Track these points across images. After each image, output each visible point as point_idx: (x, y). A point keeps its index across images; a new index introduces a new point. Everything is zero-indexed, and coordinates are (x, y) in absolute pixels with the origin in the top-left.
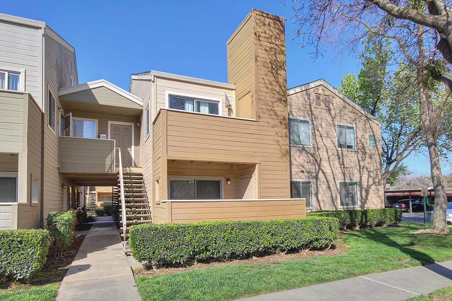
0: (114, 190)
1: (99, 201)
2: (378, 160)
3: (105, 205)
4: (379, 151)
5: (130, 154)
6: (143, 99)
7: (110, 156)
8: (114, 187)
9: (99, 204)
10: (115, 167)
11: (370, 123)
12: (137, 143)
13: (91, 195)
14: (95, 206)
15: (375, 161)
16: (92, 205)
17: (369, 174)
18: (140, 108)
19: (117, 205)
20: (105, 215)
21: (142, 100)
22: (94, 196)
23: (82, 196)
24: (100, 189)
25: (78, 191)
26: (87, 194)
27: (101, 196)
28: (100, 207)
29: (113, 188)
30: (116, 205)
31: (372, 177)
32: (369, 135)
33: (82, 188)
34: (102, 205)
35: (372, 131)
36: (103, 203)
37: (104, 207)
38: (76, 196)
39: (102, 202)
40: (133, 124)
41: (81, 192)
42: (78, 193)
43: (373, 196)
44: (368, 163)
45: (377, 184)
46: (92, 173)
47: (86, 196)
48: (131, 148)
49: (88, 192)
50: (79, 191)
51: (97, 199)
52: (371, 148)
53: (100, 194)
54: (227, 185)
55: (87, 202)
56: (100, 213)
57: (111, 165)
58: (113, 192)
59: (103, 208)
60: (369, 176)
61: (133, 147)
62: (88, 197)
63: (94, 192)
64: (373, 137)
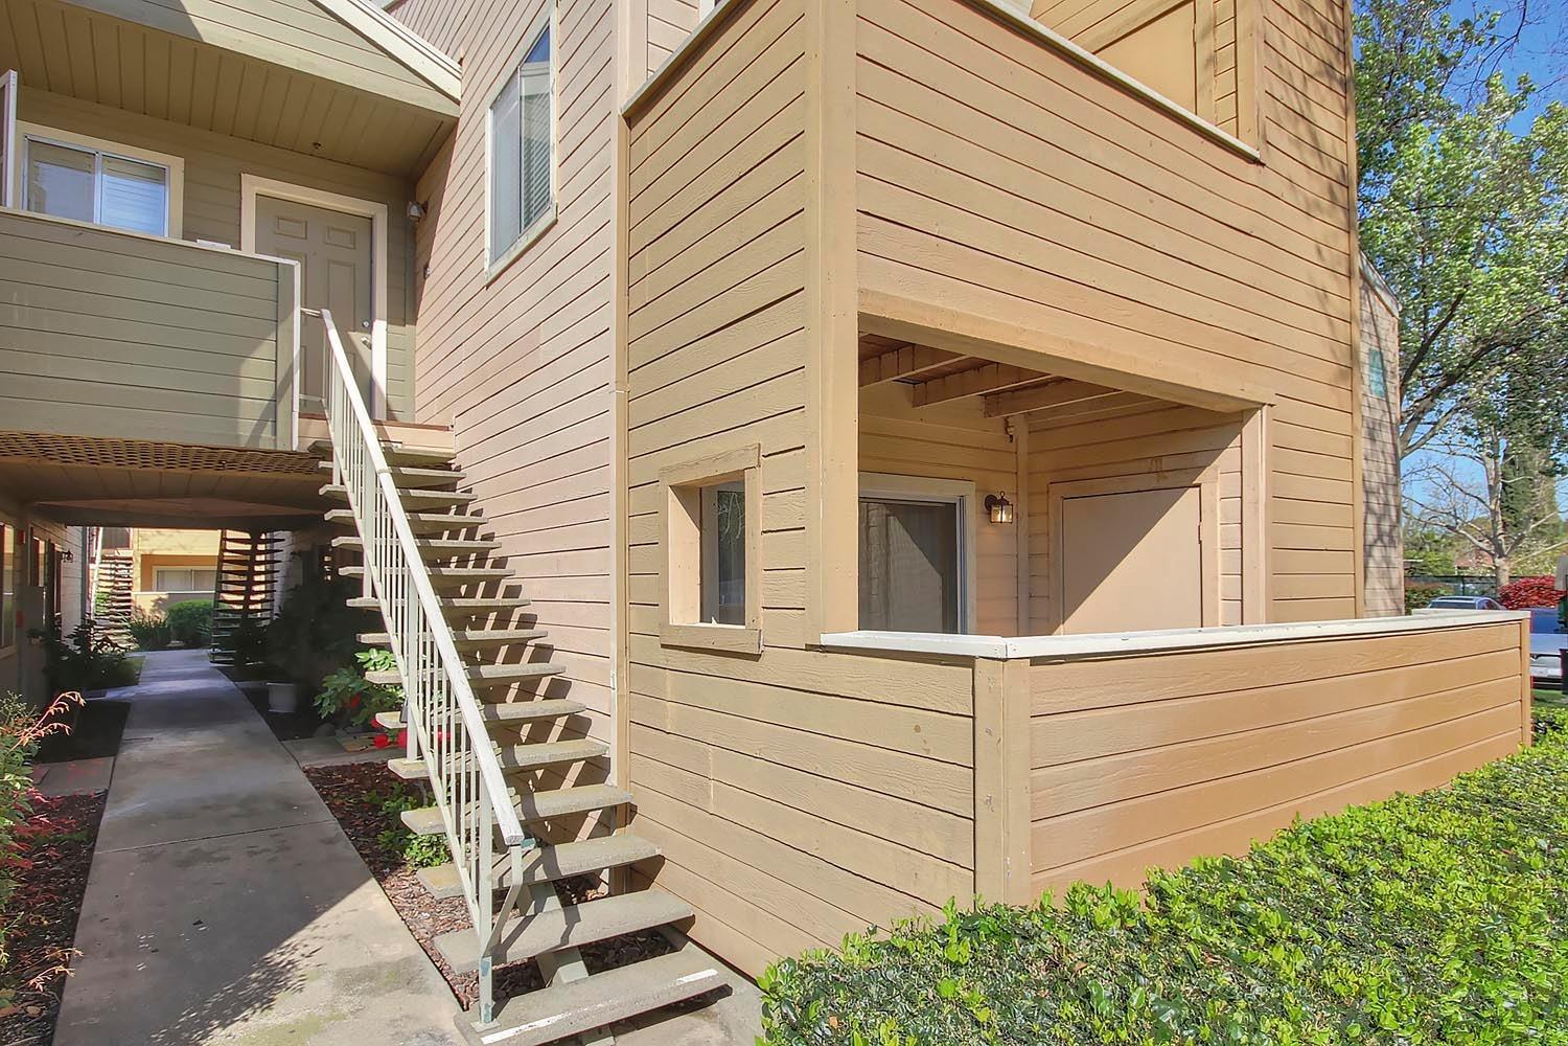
0: (230, 546)
1: (146, 587)
2: (1390, 448)
3: (175, 605)
4: (1393, 416)
5: (361, 359)
6: (460, 63)
7: (266, 350)
8: (231, 534)
9: (146, 602)
10: (296, 415)
11: (1372, 302)
12: (406, 309)
13: (108, 566)
14: (129, 607)
15: (1383, 452)
16: (114, 604)
17: (1367, 502)
18: (447, 108)
19: (241, 607)
20: (174, 643)
21: (457, 67)
22: (120, 566)
23: (70, 570)
24: (148, 541)
25: (50, 546)
26: (93, 561)
27: (155, 569)
28: (153, 611)
29: (224, 539)
30: (236, 607)
31: (1375, 514)
32: (1370, 350)
33: (74, 534)
34: (159, 603)
35: (1377, 336)
36: (164, 597)
37: (171, 611)
38: (41, 568)
39: (164, 595)
40: (379, 213)
41: (69, 553)
42: (54, 559)
43: (1377, 586)
44: (1366, 459)
45: (1386, 539)
46: (144, 446)
47: (92, 566)
48: (370, 330)
49: (98, 552)
50: (58, 548)
51: (139, 580)
52: (1373, 401)
53: (148, 561)
54: (990, 530)
55: (94, 591)
56: (150, 637)
57: (275, 401)
58: (226, 554)
59: (162, 616)
60: (1369, 510)
61: (380, 326)
62: (96, 573)
63: (123, 553)
64: (1378, 358)
